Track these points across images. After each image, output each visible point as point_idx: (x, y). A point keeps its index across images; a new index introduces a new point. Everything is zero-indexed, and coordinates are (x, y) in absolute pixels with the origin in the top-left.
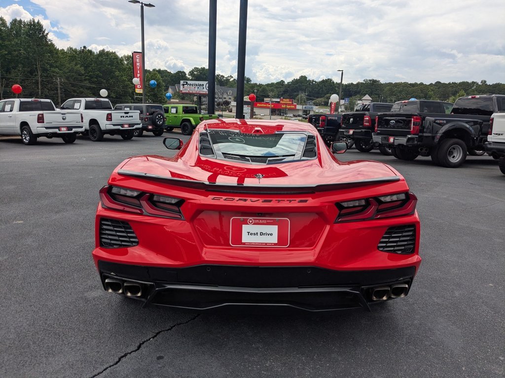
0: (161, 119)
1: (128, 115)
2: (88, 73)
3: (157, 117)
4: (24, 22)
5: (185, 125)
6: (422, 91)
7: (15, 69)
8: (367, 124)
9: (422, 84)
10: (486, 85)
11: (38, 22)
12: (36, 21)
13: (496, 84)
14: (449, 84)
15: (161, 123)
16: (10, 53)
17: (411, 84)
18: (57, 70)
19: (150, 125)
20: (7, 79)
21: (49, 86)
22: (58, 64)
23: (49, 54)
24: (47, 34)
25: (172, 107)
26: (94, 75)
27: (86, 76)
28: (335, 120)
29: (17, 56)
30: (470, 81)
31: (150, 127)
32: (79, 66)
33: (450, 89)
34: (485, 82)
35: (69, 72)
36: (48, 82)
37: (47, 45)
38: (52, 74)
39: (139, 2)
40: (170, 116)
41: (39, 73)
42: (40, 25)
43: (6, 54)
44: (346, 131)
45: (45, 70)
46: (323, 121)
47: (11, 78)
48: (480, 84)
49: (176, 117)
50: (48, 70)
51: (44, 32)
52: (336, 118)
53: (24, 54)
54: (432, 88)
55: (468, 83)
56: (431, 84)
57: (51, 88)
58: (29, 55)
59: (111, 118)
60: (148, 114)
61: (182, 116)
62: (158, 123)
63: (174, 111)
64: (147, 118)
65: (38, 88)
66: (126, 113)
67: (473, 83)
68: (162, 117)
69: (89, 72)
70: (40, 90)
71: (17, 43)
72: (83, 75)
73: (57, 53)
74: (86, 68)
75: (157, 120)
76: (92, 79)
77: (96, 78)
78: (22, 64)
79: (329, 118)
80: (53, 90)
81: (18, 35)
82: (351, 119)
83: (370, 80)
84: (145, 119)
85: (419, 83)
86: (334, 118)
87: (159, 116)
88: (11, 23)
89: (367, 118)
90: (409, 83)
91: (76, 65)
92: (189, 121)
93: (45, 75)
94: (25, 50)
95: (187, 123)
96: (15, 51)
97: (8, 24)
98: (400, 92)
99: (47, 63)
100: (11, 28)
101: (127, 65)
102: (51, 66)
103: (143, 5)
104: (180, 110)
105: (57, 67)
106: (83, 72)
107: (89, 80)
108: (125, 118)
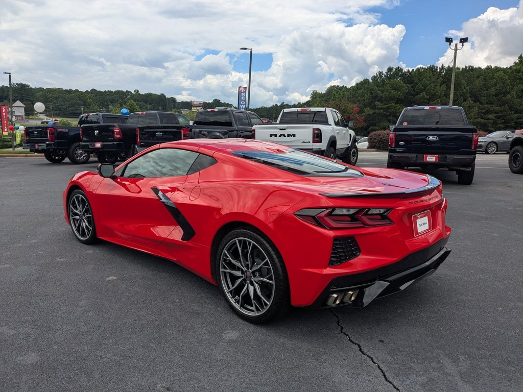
6: (80, 99)
8: (118, 136)
9: (77, 91)
10: (139, 94)
13: (147, 94)
14: (105, 92)
17: (66, 91)
28: (66, 132)
30: (124, 90)
33: (108, 97)
34: (138, 91)
44: (91, 145)
46: (52, 134)
48: (133, 93)
52: (67, 130)
54: (89, 95)
55: (122, 91)
56: (87, 91)
67: (127, 92)
79: (59, 130)
82: (96, 132)
83: (18, 84)
85: (74, 89)
86: (64, 130)
89: (118, 131)
90: (64, 89)
98: (57, 98)
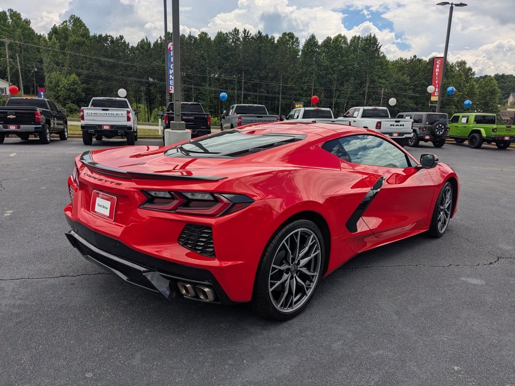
0: (443, 129)
1: (399, 124)
2: (413, 83)
3: (437, 127)
4: (362, 38)
5: (474, 137)
7: (347, 81)
11: (374, 37)
12: (372, 36)
15: (441, 133)
16: (346, 67)
18: (384, 81)
19: (428, 135)
20: (340, 91)
21: (374, 96)
22: (385, 75)
23: (379, 66)
24: (380, 47)
25: (463, 117)
26: (420, 84)
27: (411, 85)
29: (351, 70)
31: (427, 137)
32: (406, 75)
35: (395, 82)
36: (374, 93)
37: (378, 57)
38: (378, 85)
39: (448, 3)
40: (459, 126)
41: (367, 85)
42: (375, 39)
43: (342, 69)
45: (373, 82)
47: (343, 90)
49: (466, 127)
50: (375, 82)
51: (378, 45)
53: (357, 67)
57: (376, 99)
58: (361, 68)
59: (380, 127)
60: (427, 123)
61: (473, 126)
62: (438, 133)
63: (464, 120)
64: (425, 128)
65: (364, 99)
66: (396, 122)
68: (443, 127)
69: (415, 81)
70: (365, 101)
71: (353, 58)
72: (408, 84)
73: (386, 65)
74: (412, 76)
75: (437, 130)
76: (417, 89)
77: (420, 87)
78: (354, 77)
80: (377, 101)
81: (355, 50)
84: (423, 128)
87: (440, 125)
88: (351, 40)
91: (403, 74)
92: (479, 132)
93: (372, 86)
94: (358, 64)
95: (476, 134)
96: (350, 65)
97: (349, 41)
99: (376, 75)
100: (351, 45)
101: (459, 71)
102: (380, 77)
103: (453, 6)
104: (472, 119)
105: (384, 78)
106: (408, 82)
107: (413, 89)
108: (395, 127)
